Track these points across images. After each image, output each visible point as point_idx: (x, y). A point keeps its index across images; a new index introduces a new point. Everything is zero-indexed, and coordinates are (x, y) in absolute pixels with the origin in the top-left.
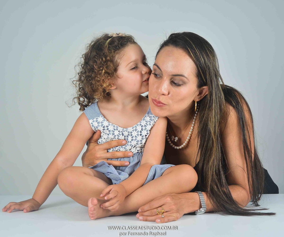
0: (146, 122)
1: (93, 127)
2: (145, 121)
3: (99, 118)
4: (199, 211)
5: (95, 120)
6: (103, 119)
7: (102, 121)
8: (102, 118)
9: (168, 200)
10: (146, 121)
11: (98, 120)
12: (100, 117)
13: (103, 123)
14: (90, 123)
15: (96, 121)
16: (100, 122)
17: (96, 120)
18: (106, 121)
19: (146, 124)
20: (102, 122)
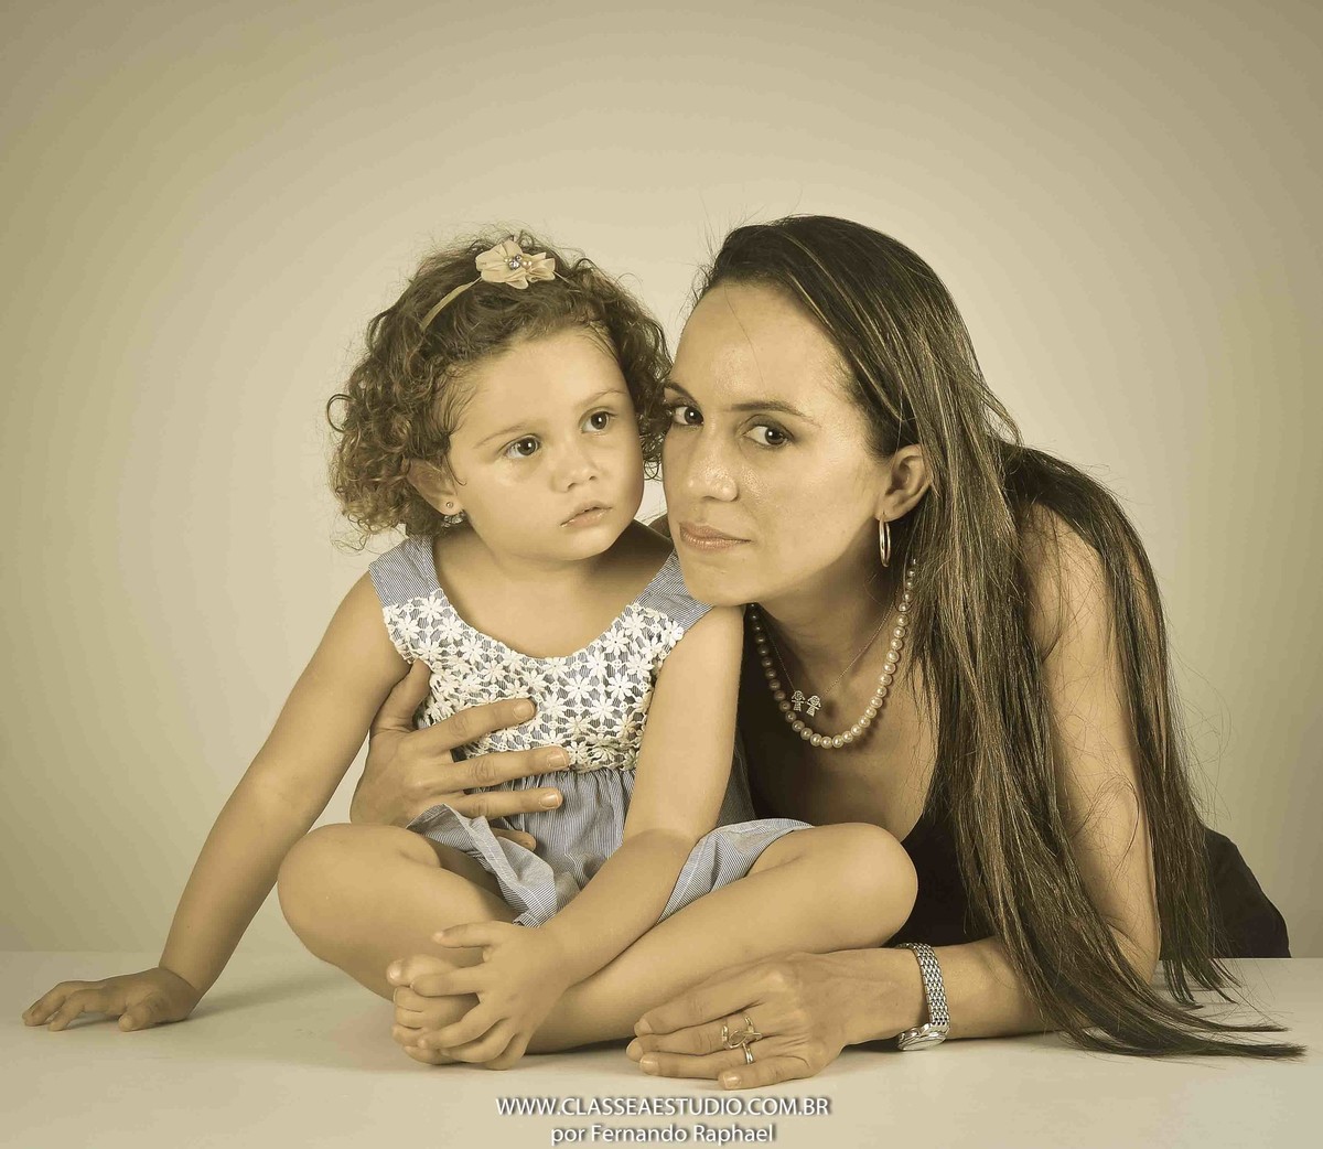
0: (627, 640)
1: (400, 641)
2: (621, 633)
3: (424, 601)
4: (914, 1034)
5: (408, 608)
6: (441, 609)
7: (438, 617)
8: (439, 601)
9: (776, 980)
10: (628, 633)
11: (421, 608)
12: (432, 598)
13: (440, 628)
14: (387, 620)
15: (414, 614)
16: (430, 620)
17: (413, 608)
18: (453, 618)
19: (624, 649)
20: (435, 623)
